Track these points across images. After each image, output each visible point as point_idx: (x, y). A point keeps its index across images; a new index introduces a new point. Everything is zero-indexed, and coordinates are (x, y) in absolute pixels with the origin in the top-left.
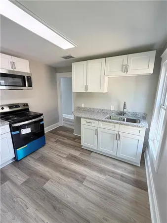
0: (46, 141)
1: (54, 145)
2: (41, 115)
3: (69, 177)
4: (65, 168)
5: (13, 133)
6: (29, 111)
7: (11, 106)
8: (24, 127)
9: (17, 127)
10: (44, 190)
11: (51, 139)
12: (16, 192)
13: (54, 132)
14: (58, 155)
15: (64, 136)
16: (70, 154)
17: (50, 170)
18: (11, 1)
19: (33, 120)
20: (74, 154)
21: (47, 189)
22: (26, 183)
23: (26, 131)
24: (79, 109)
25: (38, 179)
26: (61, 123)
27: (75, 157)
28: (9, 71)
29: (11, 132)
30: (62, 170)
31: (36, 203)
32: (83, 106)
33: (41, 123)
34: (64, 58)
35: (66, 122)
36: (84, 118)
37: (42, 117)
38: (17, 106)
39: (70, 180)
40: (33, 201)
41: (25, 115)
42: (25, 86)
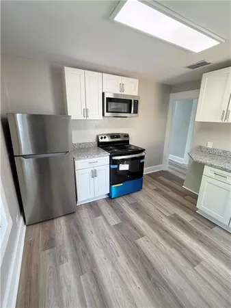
0: (143, 186)
1: (153, 194)
2: (143, 150)
3: (172, 247)
5: (112, 167)
6: (128, 144)
7: (112, 136)
8: (123, 161)
9: (116, 160)
10: (137, 246)
11: (150, 185)
12: (108, 231)
13: (154, 176)
14: (158, 209)
15: (168, 186)
16: (175, 215)
17: (146, 225)
18: (142, 2)
19: (134, 156)
20: (182, 217)
22: (118, 226)
23: (124, 167)
24: (201, 149)
25: (130, 228)
26: (164, 167)
27: (183, 222)
28: (115, 94)
29: (110, 164)
30: (162, 231)
31: (128, 257)
32: (210, 145)
33: (141, 161)
34: (190, 67)
35: (171, 166)
36: (211, 166)
37: (143, 154)
38: (118, 136)
39: (173, 251)
40: (125, 252)
41: (125, 148)
42: (130, 113)
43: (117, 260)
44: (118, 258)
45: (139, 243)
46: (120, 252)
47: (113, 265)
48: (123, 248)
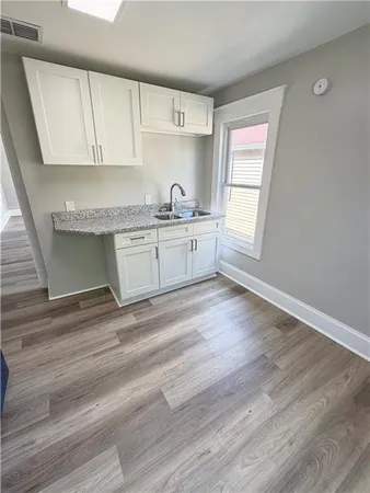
4: (153, 353)
10: (183, 407)
14: (95, 355)
17: (134, 384)
21: (185, 400)
25: (138, 420)
43: (218, 455)
44: (215, 450)
45: (178, 404)
46: (199, 447)
47: (229, 463)
48: (190, 441)
